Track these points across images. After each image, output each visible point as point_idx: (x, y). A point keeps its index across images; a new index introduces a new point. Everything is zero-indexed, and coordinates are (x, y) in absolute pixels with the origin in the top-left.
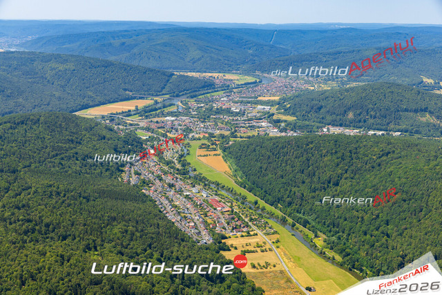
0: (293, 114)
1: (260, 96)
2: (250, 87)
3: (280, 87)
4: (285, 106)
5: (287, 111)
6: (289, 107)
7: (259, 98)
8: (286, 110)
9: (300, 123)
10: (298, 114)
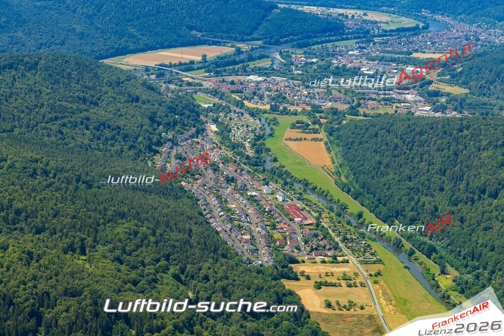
0: (464, 83)
1: (417, 51)
2: (405, 36)
3: (456, 39)
4: (454, 70)
5: (455, 79)
6: (461, 73)
7: (415, 55)
8: (453, 77)
9: (473, 99)
10: (472, 84)
